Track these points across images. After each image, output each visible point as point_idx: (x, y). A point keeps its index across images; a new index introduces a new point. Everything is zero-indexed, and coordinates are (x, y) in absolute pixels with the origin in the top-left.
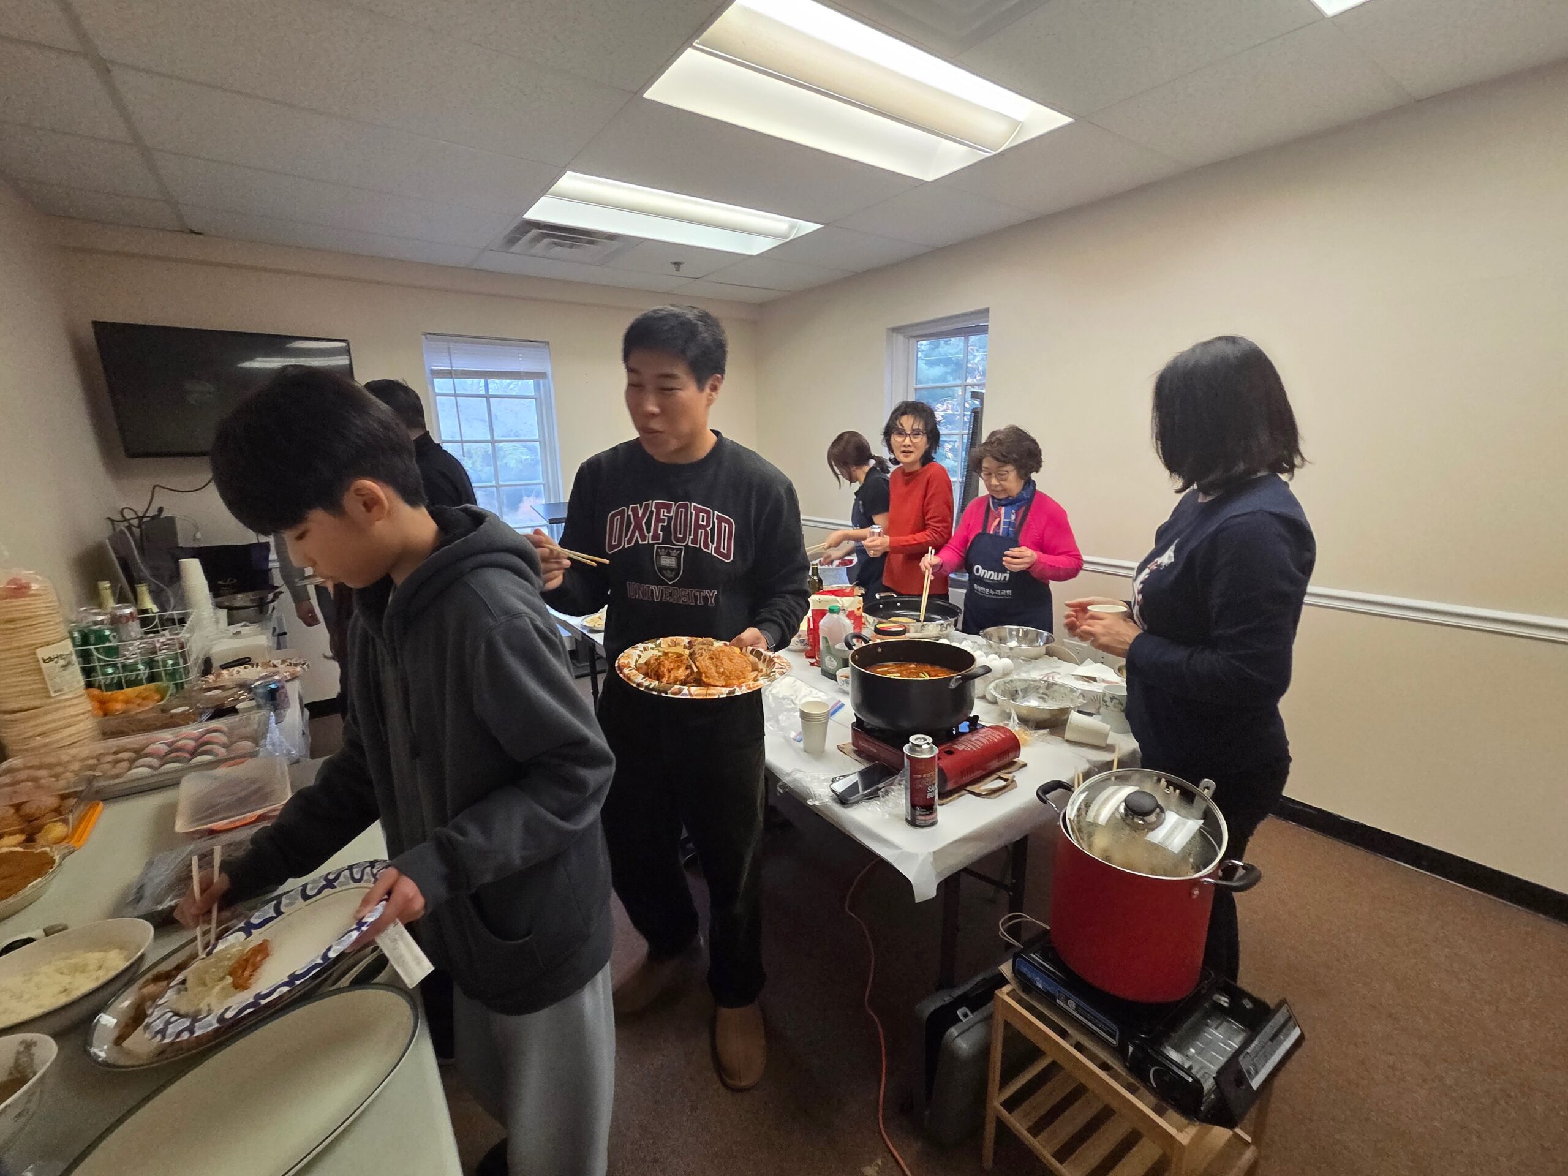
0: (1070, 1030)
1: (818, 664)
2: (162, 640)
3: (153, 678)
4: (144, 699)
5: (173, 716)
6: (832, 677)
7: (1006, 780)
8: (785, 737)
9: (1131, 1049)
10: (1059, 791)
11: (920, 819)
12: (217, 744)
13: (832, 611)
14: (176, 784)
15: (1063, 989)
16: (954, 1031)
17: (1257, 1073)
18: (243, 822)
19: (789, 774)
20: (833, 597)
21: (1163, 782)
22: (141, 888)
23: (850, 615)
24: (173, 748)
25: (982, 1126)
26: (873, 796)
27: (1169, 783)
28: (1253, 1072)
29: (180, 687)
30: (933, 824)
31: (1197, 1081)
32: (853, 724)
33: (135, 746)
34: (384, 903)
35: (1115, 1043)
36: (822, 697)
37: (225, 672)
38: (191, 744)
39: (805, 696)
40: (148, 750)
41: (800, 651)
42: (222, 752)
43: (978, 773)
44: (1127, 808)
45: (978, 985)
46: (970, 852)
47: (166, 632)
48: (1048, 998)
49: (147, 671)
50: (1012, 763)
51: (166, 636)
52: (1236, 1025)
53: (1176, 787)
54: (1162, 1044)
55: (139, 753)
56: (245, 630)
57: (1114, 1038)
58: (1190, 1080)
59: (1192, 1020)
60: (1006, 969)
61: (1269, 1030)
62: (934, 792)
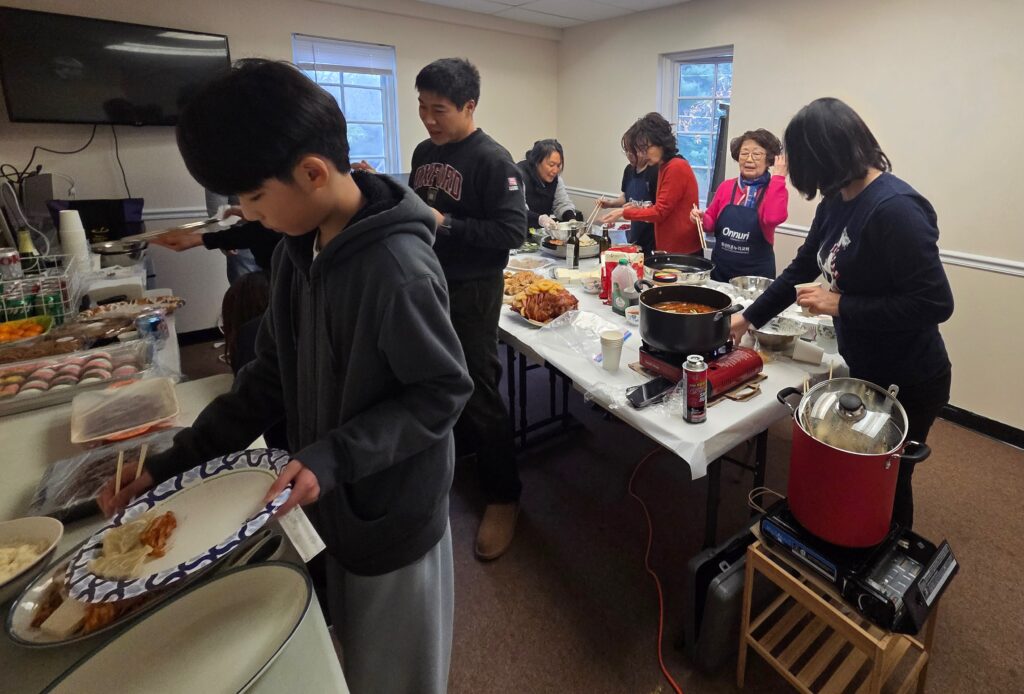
0: (802, 573)
1: (609, 303)
2: (42, 279)
3: (34, 313)
4: (26, 330)
5: (56, 345)
6: (622, 313)
7: (754, 388)
8: (588, 359)
9: (845, 582)
10: (793, 395)
11: (694, 418)
12: (103, 368)
13: (621, 263)
14: (68, 401)
15: (797, 542)
16: (717, 580)
17: (929, 594)
18: (137, 433)
19: (593, 387)
20: (620, 253)
21: (864, 386)
22: (43, 493)
23: (635, 266)
24: (59, 372)
25: (736, 654)
26: (659, 401)
27: (868, 387)
28: (927, 593)
29: (59, 321)
30: (703, 421)
31: (890, 602)
32: (641, 348)
33: (23, 371)
34: (289, 490)
35: (833, 579)
36: (615, 328)
37: (102, 307)
38: (77, 369)
39: (602, 327)
40: (36, 374)
41: (594, 294)
42: (108, 375)
43: (734, 383)
44: (841, 406)
45: (733, 544)
46: (730, 441)
47: (45, 273)
48: (786, 549)
49: (30, 306)
50: (757, 376)
51: (45, 276)
52: (914, 562)
53: (872, 389)
54: (866, 577)
55: (28, 376)
56: (118, 273)
57: (833, 575)
58: (886, 602)
59: (884, 560)
60: (755, 529)
61: (936, 563)
62: (704, 397)
